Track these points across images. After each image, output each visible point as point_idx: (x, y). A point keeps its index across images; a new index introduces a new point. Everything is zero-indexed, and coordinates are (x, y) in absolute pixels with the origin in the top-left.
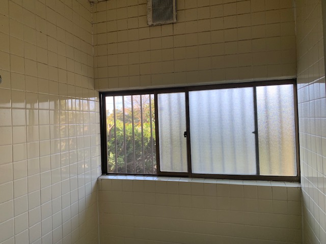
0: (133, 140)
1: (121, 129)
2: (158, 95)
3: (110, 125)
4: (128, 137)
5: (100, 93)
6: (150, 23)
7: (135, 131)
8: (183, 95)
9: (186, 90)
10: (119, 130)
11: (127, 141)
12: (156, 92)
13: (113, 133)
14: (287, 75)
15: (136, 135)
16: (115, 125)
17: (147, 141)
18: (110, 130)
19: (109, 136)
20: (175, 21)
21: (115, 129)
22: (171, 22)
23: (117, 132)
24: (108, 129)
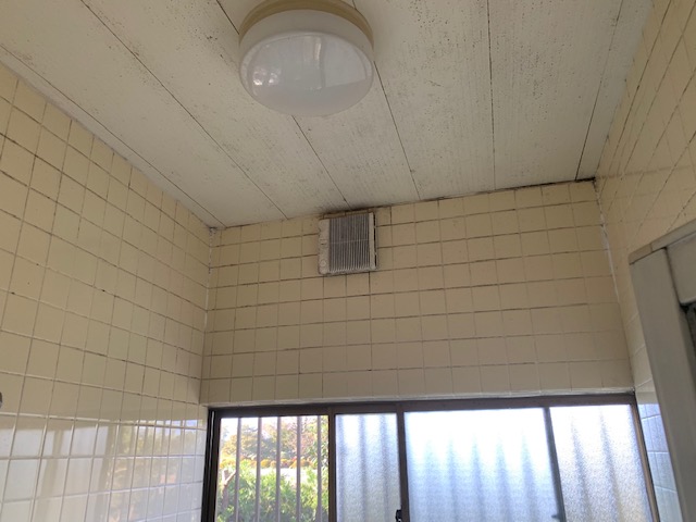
0: (277, 511)
1: (250, 484)
2: (337, 417)
3: (227, 473)
4: (265, 505)
5: (210, 410)
6: (324, 271)
7: (281, 487)
8: (391, 419)
9: (399, 408)
10: (245, 485)
11: (263, 514)
12: (332, 410)
13: (232, 493)
14: (614, 385)
15: (284, 499)
16: (237, 474)
17: (311, 516)
18: (226, 486)
19: (222, 501)
20: (373, 267)
21: (237, 482)
22: (366, 269)
23: (241, 492)
24: (222, 482)
